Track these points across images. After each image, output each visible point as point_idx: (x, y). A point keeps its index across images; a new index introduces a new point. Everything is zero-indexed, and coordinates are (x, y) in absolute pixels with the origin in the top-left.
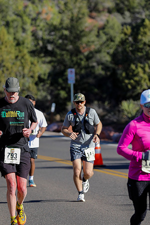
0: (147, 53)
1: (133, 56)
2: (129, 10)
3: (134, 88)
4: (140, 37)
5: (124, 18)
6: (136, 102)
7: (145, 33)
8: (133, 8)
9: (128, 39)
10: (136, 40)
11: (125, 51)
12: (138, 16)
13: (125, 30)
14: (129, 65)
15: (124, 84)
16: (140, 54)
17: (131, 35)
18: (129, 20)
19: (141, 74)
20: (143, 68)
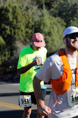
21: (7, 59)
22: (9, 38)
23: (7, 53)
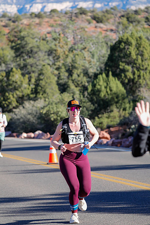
0: (15, 87)
1: (7, 89)
2: (4, 63)
3: (8, 106)
4: (10, 78)
5: (1, 67)
6: (9, 114)
7: (13, 75)
8: (6, 62)
9: (3, 79)
10: (8, 79)
11: (2, 85)
12: (9, 66)
13: (2, 74)
14: (5, 93)
15: (2, 104)
16: (11, 87)
17: (6, 76)
18: (4, 69)
19: (12, 98)
20: (13, 95)
21: (127, 115)
22: (131, 83)
23: (128, 105)
